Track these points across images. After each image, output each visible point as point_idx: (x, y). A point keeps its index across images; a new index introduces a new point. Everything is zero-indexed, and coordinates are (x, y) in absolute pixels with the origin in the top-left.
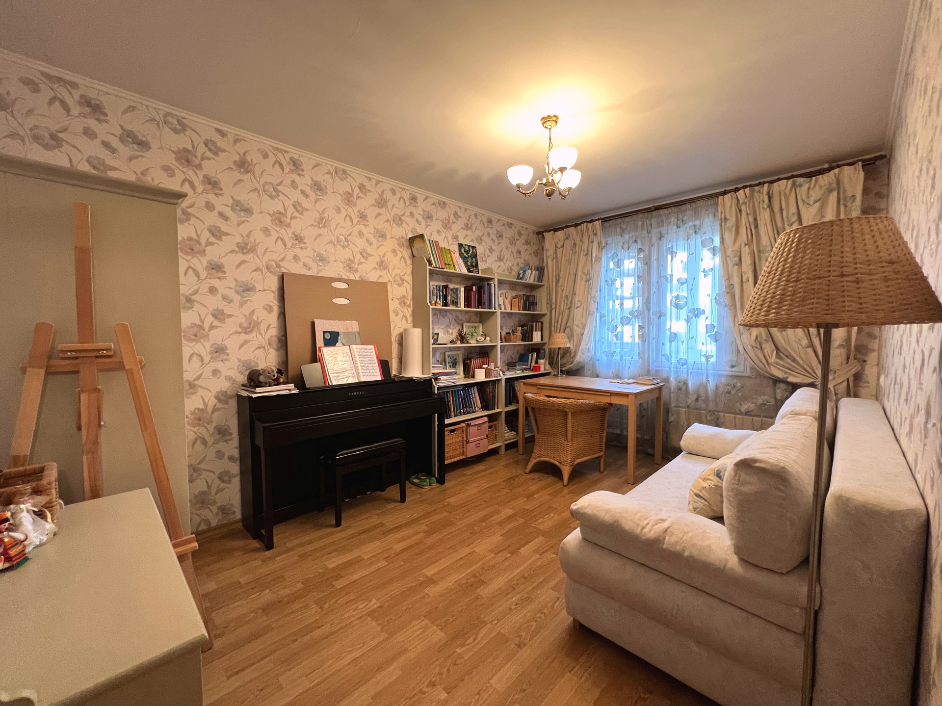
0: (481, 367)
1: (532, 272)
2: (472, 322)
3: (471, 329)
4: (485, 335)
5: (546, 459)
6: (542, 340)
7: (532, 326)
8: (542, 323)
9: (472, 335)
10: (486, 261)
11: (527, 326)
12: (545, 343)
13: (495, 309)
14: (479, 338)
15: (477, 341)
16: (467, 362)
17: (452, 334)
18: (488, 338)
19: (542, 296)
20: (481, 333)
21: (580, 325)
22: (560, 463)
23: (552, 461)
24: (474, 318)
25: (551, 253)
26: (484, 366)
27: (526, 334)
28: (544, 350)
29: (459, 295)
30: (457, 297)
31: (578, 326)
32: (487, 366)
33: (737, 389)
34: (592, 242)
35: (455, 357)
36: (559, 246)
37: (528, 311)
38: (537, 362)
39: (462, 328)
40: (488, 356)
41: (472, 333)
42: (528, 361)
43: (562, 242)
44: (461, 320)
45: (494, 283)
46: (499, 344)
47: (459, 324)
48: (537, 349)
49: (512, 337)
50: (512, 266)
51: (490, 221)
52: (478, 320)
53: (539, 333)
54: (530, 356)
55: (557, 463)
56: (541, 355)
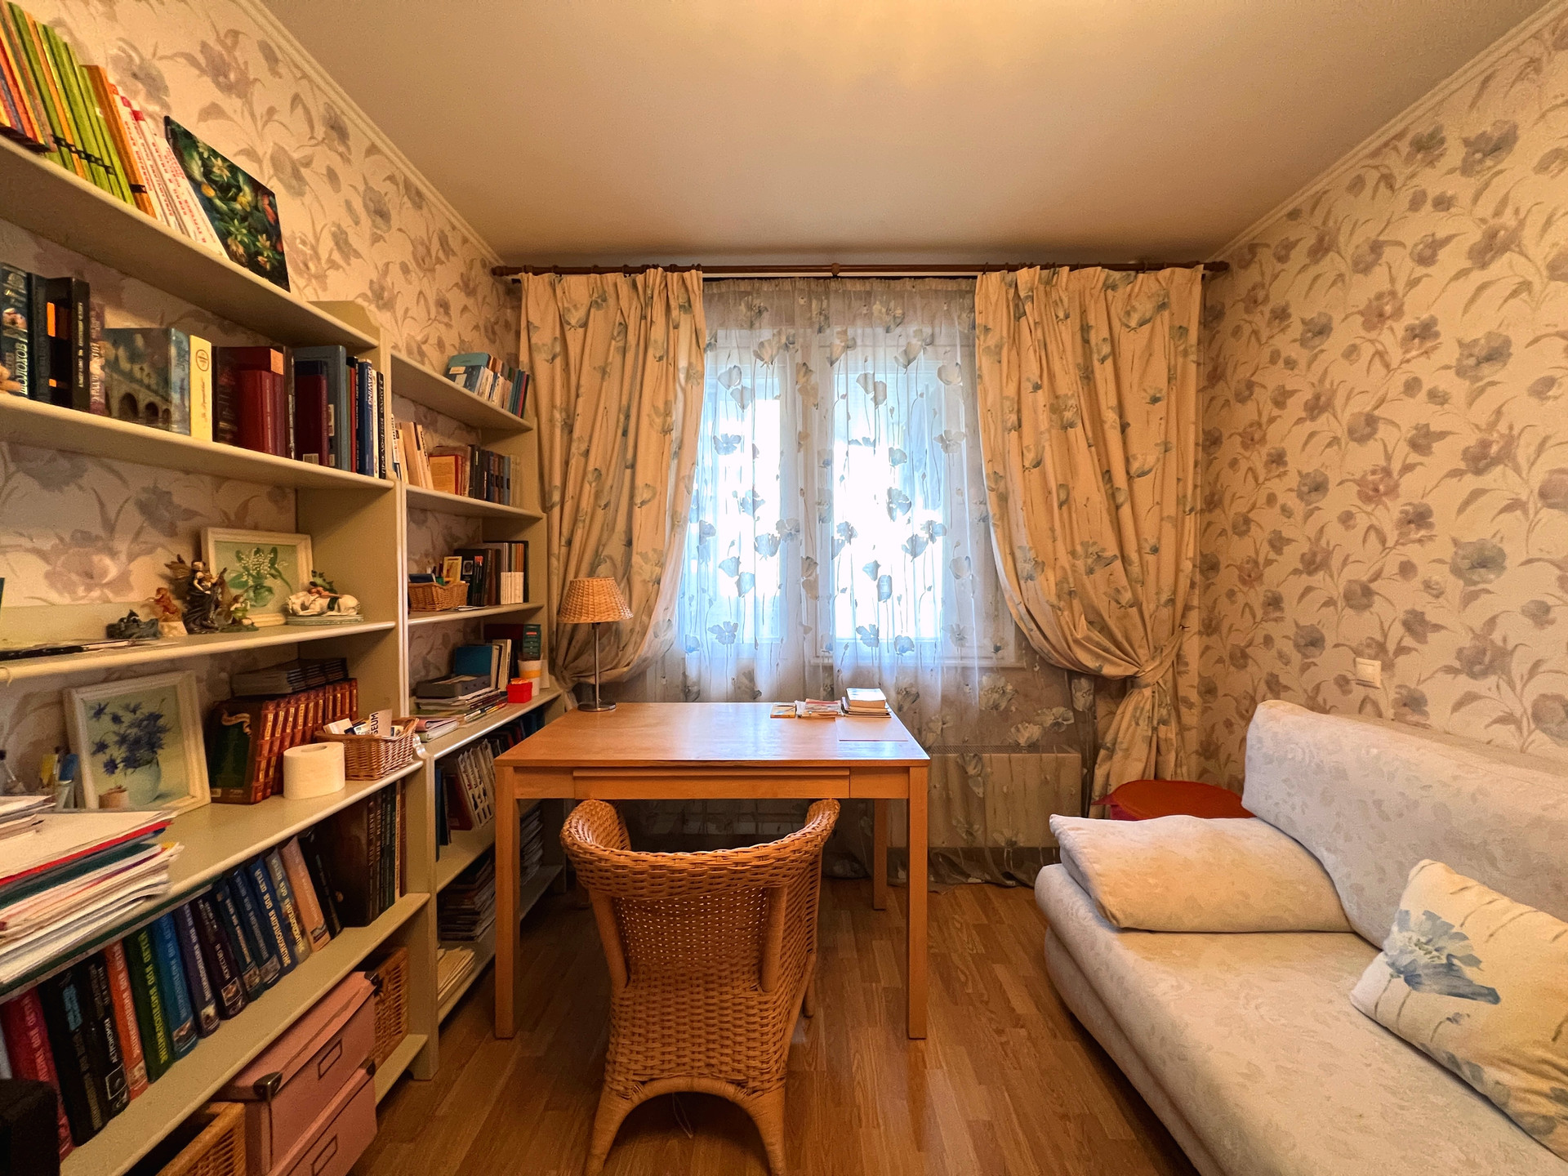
0: (314, 736)
1: (496, 377)
2: (256, 528)
3: (251, 560)
4: (330, 588)
5: (680, 1083)
6: (526, 599)
7: (498, 553)
8: (526, 544)
9: (258, 587)
10: (321, 278)
11: (484, 553)
12: (538, 609)
13: (382, 475)
14: (295, 602)
15: (286, 611)
16: (229, 721)
17: (122, 583)
18: (348, 601)
19: (520, 458)
20: (305, 577)
21: (651, 553)
22: (740, 1084)
23: (705, 1084)
24: (263, 507)
25: (545, 336)
26: (338, 727)
27: (482, 581)
28: (538, 628)
29: (176, 375)
30: (166, 381)
31: (644, 556)
32: (346, 724)
33: (1010, 696)
34: (676, 327)
35: (146, 710)
36: (573, 322)
37: (488, 499)
38: (515, 672)
39: (198, 554)
40: (349, 681)
41: (259, 577)
42: (489, 673)
43: (582, 313)
44: (190, 514)
45: (377, 366)
46: (404, 621)
47: (172, 532)
48: (513, 628)
49: (438, 591)
50: (425, 342)
51: (337, 129)
52: (289, 518)
53: (519, 576)
54: (495, 653)
55: (730, 1091)
56: (529, 647)
